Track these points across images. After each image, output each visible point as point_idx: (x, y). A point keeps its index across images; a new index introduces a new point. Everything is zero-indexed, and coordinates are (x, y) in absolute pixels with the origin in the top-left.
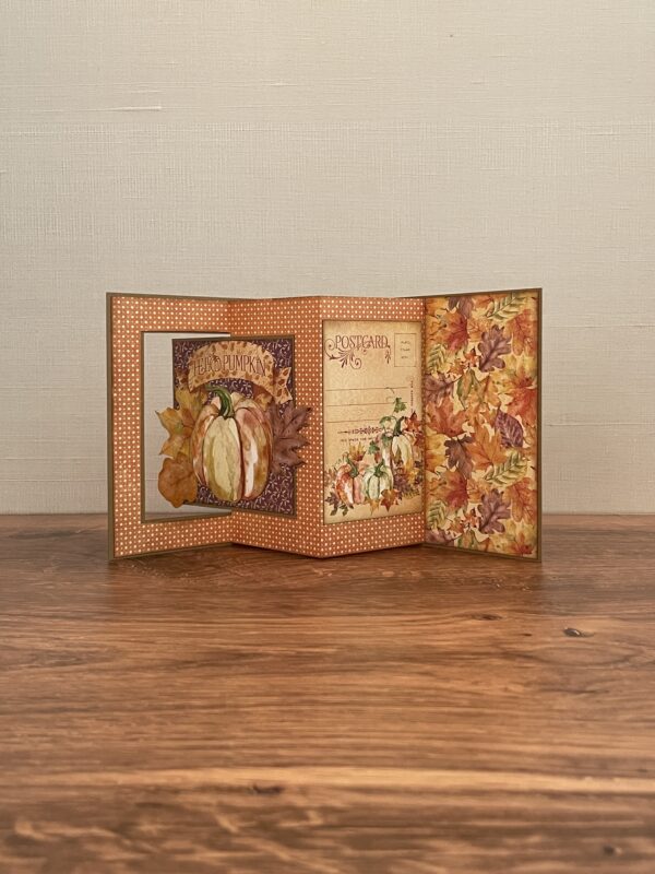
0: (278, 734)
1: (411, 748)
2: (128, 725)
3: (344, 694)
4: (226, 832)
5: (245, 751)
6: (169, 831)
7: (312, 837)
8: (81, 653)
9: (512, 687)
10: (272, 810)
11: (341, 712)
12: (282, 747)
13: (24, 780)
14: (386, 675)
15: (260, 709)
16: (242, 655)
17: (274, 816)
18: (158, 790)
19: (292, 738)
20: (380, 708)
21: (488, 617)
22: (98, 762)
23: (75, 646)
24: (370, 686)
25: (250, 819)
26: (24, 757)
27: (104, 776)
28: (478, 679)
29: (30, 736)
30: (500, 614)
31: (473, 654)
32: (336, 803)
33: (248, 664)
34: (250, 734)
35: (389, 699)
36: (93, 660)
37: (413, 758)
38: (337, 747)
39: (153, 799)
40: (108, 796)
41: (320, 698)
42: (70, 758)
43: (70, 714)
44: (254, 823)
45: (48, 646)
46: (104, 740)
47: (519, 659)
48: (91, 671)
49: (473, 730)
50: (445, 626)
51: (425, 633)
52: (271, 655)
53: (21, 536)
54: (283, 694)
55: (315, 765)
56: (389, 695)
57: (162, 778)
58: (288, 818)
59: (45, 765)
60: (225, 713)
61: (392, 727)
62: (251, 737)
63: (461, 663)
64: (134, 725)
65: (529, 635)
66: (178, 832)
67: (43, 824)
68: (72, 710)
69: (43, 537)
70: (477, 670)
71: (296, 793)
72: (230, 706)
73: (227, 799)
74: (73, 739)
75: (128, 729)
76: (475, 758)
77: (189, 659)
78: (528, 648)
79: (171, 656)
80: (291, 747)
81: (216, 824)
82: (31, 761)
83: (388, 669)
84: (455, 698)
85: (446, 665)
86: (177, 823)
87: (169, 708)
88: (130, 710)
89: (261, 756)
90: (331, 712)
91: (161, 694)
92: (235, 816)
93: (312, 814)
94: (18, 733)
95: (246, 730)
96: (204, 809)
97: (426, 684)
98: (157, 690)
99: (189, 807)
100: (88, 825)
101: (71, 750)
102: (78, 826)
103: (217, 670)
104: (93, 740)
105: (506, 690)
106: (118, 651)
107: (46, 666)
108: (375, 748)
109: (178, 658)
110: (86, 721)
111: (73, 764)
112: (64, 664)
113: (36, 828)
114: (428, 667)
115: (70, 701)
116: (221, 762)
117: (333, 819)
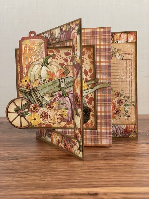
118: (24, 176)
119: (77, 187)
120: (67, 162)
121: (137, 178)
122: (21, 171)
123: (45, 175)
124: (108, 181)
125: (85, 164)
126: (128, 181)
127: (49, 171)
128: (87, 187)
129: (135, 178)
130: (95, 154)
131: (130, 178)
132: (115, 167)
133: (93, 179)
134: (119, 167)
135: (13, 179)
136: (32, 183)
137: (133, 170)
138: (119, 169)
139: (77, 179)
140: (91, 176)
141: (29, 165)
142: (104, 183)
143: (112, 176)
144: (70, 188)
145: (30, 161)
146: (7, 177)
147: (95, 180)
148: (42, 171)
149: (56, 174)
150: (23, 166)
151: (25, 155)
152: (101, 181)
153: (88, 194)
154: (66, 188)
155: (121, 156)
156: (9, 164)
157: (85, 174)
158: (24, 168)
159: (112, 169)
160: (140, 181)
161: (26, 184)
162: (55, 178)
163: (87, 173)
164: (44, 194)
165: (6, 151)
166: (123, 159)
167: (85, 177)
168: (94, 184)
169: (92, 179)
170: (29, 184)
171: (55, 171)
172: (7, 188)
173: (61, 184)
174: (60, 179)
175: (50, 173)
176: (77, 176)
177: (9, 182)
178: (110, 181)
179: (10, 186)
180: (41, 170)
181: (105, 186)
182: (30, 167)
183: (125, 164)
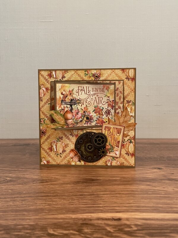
0: (113, 203)
1: (153, 207)
2: (69, 200)
3: (127, 191)
4: (110, 232)
5: (106, 208)
6: (94, 232)
7: (136, 233)
8: (47, 179)
9: (175, 189)
10: (121, 225)
11: (129, 196)
12: (116, 207)
13: (45, 217)
14: (137, 186)
15: (105, 195)
16: (93, 180)
17: (122, 227)
18: (85, 219)
19: (118, 204)
20: (139, 195)
21: (159, 169)
22: (64, 211)
23: (44, 177)
24: (134, 189)
25: (115, 228)
26: (42, 210)
27: (68, 215)
28: (164, 186)
29: (41, 204)
30: (162, 168)
31: (160, 179)
32: (139, 223)
33: (96, 182)
34: (105, 203)
35: (141, 193)
36: (51, 181)
37: (155, 210)
38: (132, 207)
39: (84, 222)
40: (71, 221)
41: (121, 192)
42: (56, 210)
43: (50, 197)
44: (117, 229)
45: (36, 177)
46: (63, 205)
47: (173, 181)
48: (52, 184)
49: (169, 202)
50: (149, 171)
51: (143, 173)
52: (102, 180)
53: (15, 145)
54: (110, 191)
55: (127, 212)
56: (140, 191)
57: (85, 216)
58: (126, 227)
59: (49, 212)
60: (95, 197)
61: (145, 201)
62: (106, 204)
63: (157, 182)
64: (70, 200)
65: (173, 174)
66: (96, 232)
67: (55, 230)
68: (51, 196)
69: (21, 145)
70: (163, 184)
71: (125, 220)
72: (96, 195)
73: (106, 222)
74: (54, 205)
75: (69, 202)
76: (173, 210)
77: (78, 181)
78: (174, 177)
79: (73, 180)
80: (119, 207)
81: (106, 229)
82: (45, 211)
83: (137, 184)
84: (160, 192)
85: (153, 182)
86: (95, 229)
87: (78, 195)
88: (67, 196)
89: (111, 209)
90: (126, 196)
91: (75, 191)
92: (111, 227)
93: (133, 226)
94: (38, 203)
95: (104, 202)
96: (101, 225)
97: (150, 188)
98: (73, 190)
99: (96, 224)
100: (69, 230)
101: (55, 208)
102: (66, 230)
103: (88, 184)
104: (60, 205)
105: (173, 190)
106: (57, 179)
107: (38, 183)
108: (143, 207)
109: (75, 181)
110: (56, 199)
111: (57, 212)
112: (43, 183)
113: (54, 231)
114: (148, 183)
115: (49, 193)
116: (100, 211)
117: (139, 228)
118: (54, 200)
119: (102, 211)
120: (91, 186)
121: (154, 204)
122: (52, 195)
123: (73, 199)
124: (128, 207)
125: (107, 189)
126: (146, 207)
127: (76, 196)
128: (111, 212)
129: (152, 204)
130: (114, 178)
131: (148, 204)
132: (133, 193)
133: (116, 204)
134: (137, 193)
135: (45, 202)
136: (62, 207)
137: (149, 195)
138: (137, 194)
139: (101, 204)
140: (113, 201)
141: (58, 188)
142: (125, 208)
143: (131, 201)
144: (96, 213)
145: (58, 184)
146: (40, 201)
147: (117, 205)
148: (70, 195)
149: (82, 198)
150: (52, 189)
151: (53, 178)
152: (122, 206)
153: (112, 219)
154: (93, 213)
155: (137, 181)
156: (40, 187)
157: (107, 198)
158: (53, 192)
159: (131, 194)
160: (157, 207)
161: (57, 208)
162: (82, 203)
163: (109, 198)
164: (74, 218)
165: (35, 174)
166: (139, 185)
167: (108, 201)
168: (116, 210)
169: (114, 204)
170: (60, 207)
171: (81, 195)
172: (41, 211)
173: (88, 208)
174: (86, 204)
175: (77, 197)
176: (101, 200)
177: (42, 206)
178: (130, 207)
179: (43, 210)
180: (68, 194)
181: (126, 211)
182: (59, 190)
183: (141, 189)
